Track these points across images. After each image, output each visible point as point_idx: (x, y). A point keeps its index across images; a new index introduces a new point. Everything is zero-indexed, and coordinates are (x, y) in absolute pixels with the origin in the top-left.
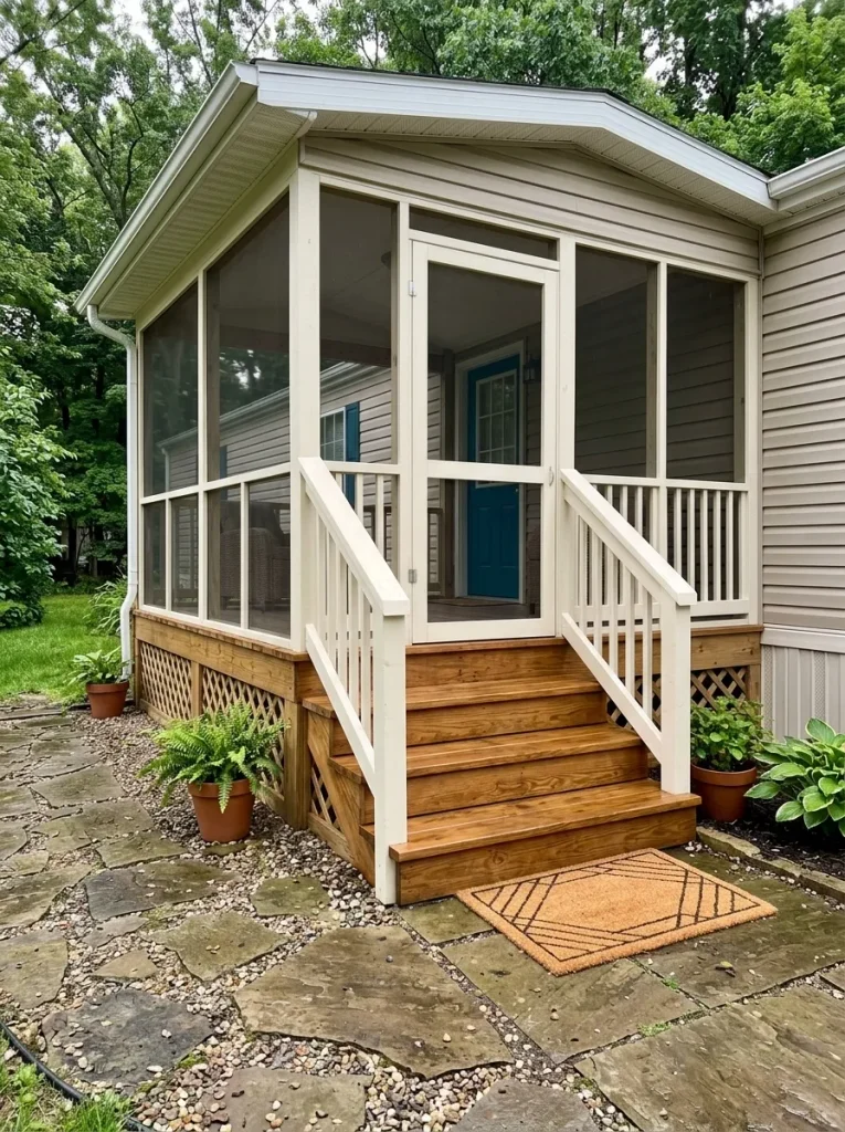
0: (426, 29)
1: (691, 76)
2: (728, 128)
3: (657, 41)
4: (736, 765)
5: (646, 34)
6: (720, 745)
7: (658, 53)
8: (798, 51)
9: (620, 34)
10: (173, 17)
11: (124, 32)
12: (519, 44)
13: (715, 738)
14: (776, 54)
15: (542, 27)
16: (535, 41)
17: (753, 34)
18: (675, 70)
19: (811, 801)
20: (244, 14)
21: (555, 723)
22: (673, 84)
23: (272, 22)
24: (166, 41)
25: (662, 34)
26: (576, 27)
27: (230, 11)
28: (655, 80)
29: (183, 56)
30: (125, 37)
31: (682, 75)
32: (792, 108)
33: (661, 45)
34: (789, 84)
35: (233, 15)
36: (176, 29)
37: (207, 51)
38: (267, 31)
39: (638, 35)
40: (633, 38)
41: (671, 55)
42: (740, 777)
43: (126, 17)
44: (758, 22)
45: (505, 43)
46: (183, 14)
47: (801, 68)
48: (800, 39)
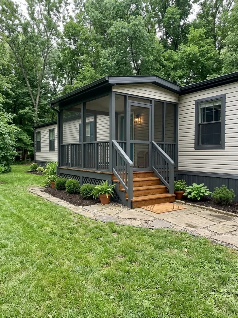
0: (104, 23)
1: (167, 37)
2: (175, 54)
3: (159, 28)
4: (181, 190)
5: (156, 26)
6: (179, 187)
7: (159, 31)
8: (192, 36)
9: (150, 26)
10: (35, 12)
11: (21, 14)
12: (127, 31)
13: (178, 186)
14: (187, 37)
15: (132, 28)
16: (131, 31)
17: (182, 29)
18: (163, 36)
19: (193, 194)
20: (55, 13)
21: (152, 184)
22: (162, 39)
23: (62, 15)
24: (33, 18)
25: (160, 26)
26: (141, 28)
27: (51, 12)
28: (158, 38)
29: (38, 23)
30: (21, 15)
31: (165, 37)
32: (190, 51)
33: (160, 29)
34: (190, 44)
35: (51, 13)
36: (36, 15)
37: (45, 22)
38: (60, 17)
39: (154, 27)
40: (153, 26)
41: (162, 32)
42: (182, 192)
43: (21, 11)
44: (183, 25)
45: (124, 30)
46: (38, 11)
47: (193, 40)
48: (192, 34)
